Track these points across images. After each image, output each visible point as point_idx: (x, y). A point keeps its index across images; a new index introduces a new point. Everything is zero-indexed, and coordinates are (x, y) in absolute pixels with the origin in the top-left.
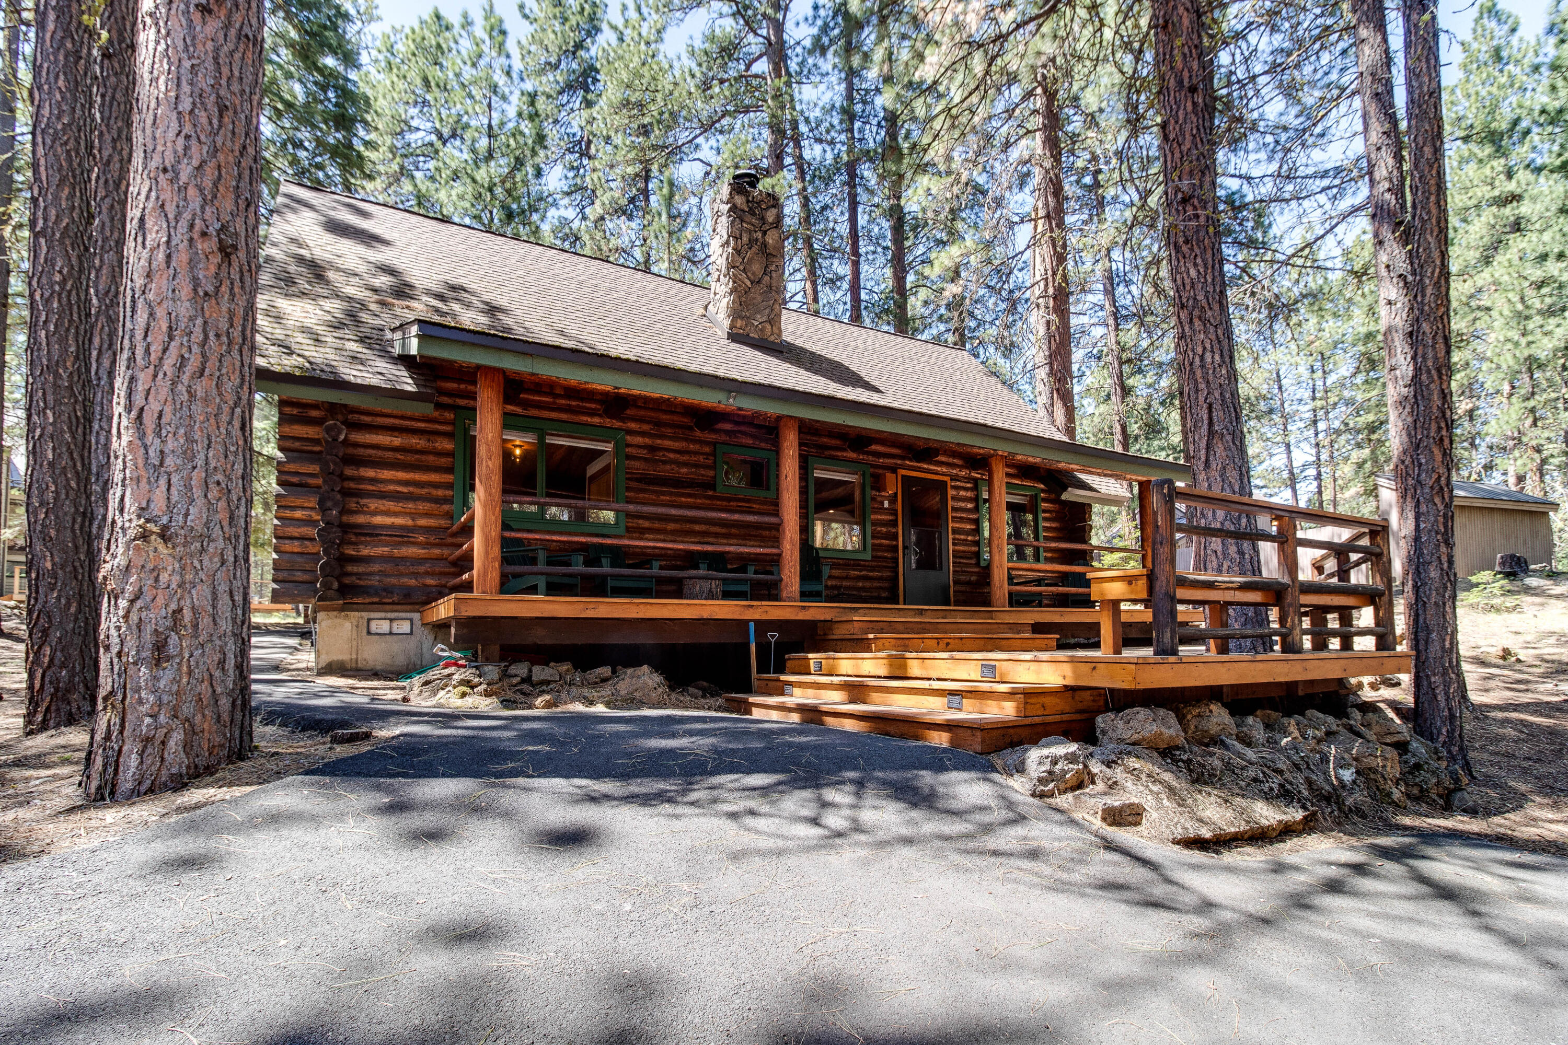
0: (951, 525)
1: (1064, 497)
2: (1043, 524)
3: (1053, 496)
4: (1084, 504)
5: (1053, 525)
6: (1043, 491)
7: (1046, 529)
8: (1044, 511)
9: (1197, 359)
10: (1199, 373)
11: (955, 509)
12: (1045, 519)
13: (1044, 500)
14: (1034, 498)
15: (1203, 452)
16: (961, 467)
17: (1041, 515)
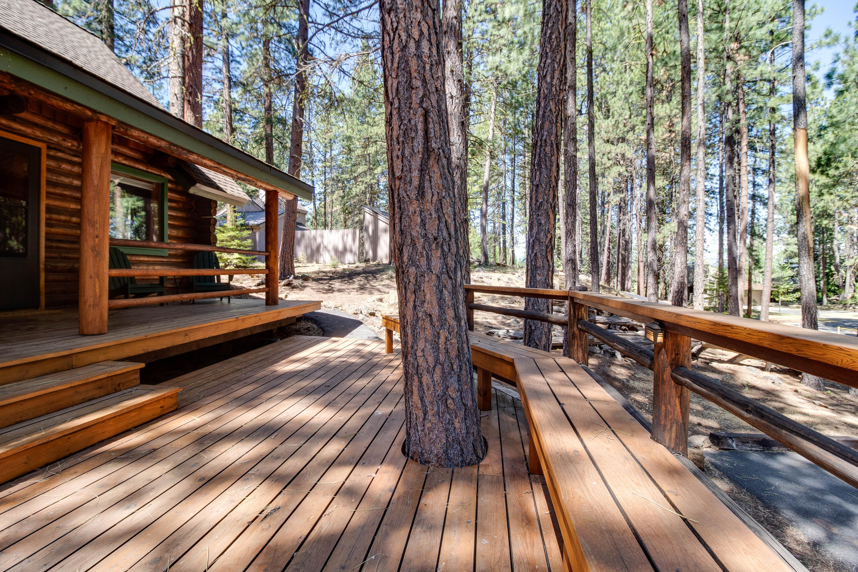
0: (44, 203)
1: (192, 191)
2: (168, 212)
3: (180, 188)
4: (210, 200)
5: (180, 214)
6: (170, 181)
7: (171, 217)
8: (170, 201)
9: (412, 45)
10: (413, 63)
11: (49, 183)
12: (171, 208)
13: (171, 190)
14: (161, 187)
15: (416, 174)
16: (65, 137)
17: (167, 204)
